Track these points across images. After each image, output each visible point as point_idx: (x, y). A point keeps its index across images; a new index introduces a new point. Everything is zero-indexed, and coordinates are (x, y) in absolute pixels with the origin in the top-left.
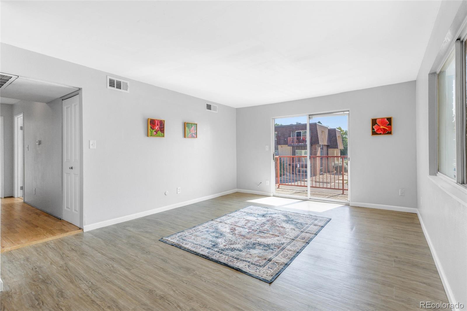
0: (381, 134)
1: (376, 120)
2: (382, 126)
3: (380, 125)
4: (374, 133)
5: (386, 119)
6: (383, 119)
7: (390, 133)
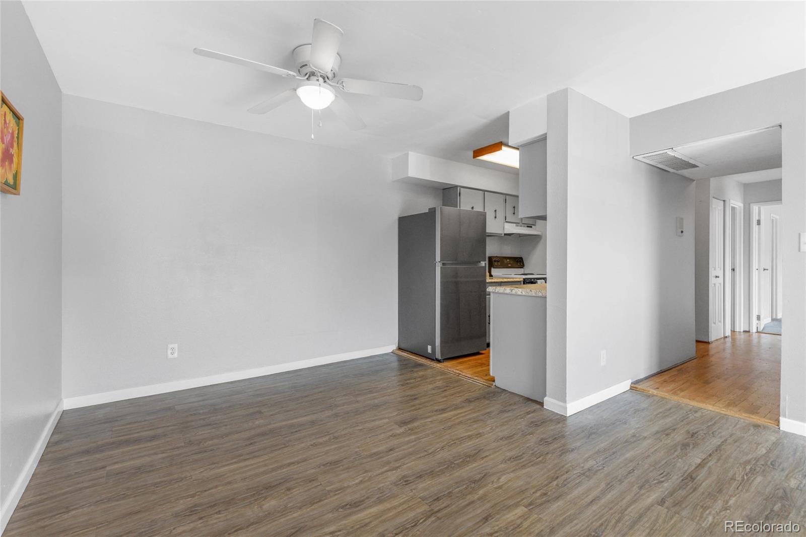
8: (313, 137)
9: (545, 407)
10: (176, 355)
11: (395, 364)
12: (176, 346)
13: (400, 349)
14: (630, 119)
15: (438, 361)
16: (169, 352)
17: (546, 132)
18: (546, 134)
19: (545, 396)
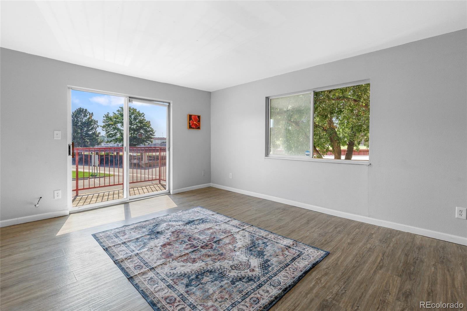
0: (194, 128)
1: (191, 115)
2: (195, 122)
3: (194, 120)
4: (190, 127)
5: (197, 117)
6: (195, 116)
7: (199, 128)
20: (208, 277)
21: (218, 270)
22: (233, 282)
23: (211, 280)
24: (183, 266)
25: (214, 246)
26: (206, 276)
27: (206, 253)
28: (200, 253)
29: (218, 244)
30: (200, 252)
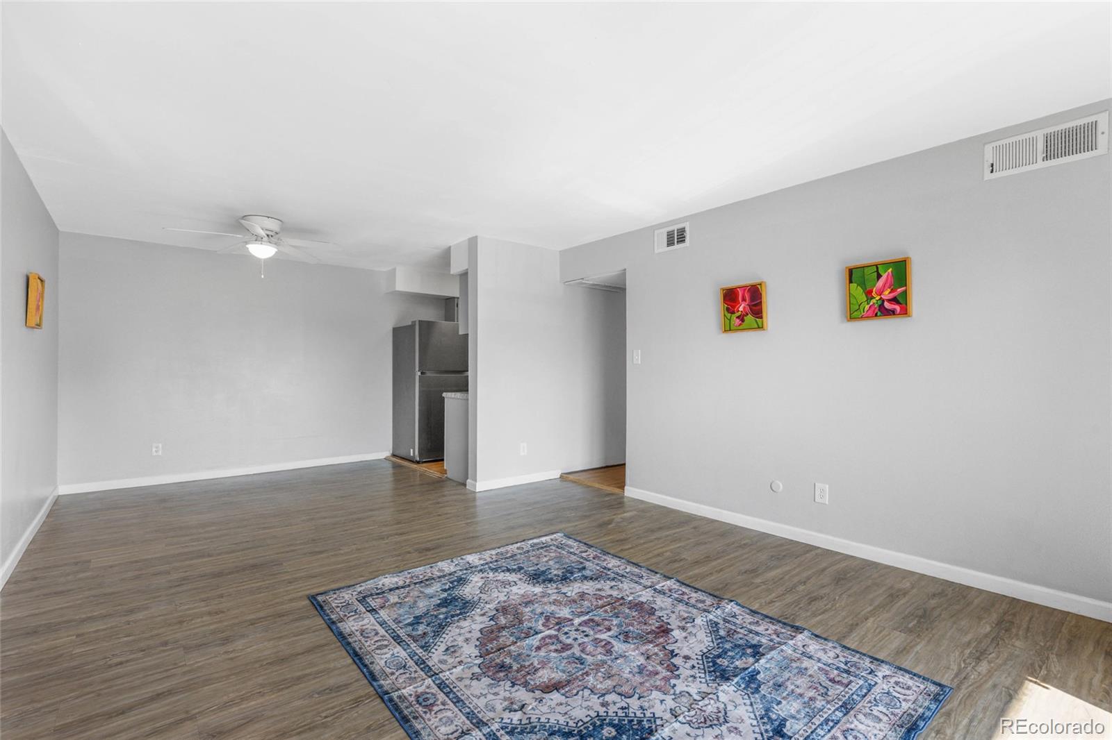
8: (263, 277)
9: (467, 487)
10: (160, 453)
11: (390, 471)
12: (160, 445)
13: (394, 455)
14: (560, 251)
15: (418, 462)
16: (154, 450)
17: (466, 268)
18: (467, 269)
19: (467, 478)
20: (555, 575)
21: (538, 582)
22: (520, 569)
23: (550, 571)
24: (600, 590)
25: (541, 622)
26: (558, 576)
27: (560, 610)
28: (574, 610)
29: (531, 628)
30: (573, 612)
